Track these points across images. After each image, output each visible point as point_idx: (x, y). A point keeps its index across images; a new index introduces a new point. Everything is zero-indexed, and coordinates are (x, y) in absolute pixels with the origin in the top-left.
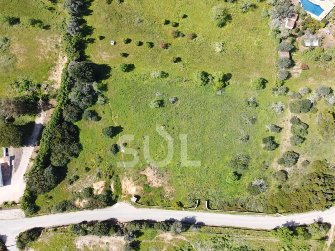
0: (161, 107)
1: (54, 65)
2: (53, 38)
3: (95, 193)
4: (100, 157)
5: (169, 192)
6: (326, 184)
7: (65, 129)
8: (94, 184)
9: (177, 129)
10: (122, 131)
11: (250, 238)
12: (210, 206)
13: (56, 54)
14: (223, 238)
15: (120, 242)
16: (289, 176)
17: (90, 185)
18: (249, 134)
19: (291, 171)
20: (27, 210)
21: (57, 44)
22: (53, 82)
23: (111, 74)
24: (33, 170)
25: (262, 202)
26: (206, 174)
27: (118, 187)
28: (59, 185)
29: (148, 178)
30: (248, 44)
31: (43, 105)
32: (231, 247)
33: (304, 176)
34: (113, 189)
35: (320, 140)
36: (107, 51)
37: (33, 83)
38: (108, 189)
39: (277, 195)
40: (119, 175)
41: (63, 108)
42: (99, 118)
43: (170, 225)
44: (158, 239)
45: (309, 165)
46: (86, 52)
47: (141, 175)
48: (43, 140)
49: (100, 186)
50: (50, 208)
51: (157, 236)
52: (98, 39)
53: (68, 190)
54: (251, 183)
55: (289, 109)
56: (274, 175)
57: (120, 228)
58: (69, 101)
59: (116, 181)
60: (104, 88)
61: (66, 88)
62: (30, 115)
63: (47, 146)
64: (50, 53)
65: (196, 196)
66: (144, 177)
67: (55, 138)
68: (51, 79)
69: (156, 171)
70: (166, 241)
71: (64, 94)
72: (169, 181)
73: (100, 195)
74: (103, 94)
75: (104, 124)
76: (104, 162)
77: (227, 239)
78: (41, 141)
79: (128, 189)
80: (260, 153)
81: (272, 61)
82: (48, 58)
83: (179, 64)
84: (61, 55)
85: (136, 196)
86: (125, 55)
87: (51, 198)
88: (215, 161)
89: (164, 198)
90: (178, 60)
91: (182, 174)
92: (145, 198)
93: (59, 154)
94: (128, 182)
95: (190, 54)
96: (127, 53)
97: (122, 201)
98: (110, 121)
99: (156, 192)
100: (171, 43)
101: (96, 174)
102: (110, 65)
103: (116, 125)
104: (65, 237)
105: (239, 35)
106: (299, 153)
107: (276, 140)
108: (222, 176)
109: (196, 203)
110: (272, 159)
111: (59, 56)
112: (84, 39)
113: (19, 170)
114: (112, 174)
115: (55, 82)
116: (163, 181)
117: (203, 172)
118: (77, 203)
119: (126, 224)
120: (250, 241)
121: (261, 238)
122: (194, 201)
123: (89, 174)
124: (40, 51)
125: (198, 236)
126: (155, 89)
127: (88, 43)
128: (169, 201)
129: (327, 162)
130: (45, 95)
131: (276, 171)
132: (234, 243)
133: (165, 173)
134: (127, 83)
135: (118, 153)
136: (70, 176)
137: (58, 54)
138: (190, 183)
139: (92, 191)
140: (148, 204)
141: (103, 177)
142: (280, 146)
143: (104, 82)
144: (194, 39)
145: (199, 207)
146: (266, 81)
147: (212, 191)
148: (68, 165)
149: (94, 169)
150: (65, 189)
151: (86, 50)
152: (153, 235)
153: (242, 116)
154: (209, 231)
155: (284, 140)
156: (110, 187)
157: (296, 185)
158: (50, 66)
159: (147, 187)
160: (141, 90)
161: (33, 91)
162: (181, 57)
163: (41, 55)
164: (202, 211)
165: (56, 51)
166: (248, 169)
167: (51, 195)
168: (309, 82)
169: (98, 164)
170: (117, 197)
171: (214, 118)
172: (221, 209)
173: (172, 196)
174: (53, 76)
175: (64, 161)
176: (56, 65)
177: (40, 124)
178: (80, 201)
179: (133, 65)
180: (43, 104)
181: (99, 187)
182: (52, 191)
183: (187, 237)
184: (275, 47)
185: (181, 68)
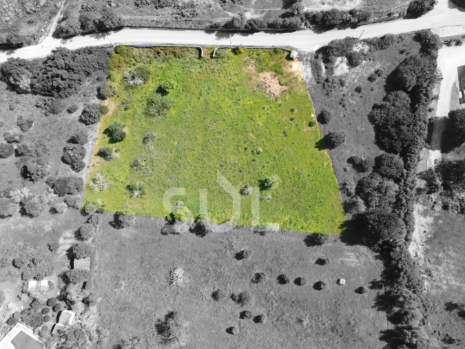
0: (264, 179)
1: (429, 241)
2: (438, 287)
3: (345, 59)
4: (344, 106)
5: (250, 66)
6: (50, 80)
7: (396, 140)
8: (347, 71)
9: (240, 149)
10: (317, 143)
11: (150, 18)
12: (198, 51)
13: (429, 261)
14: (184, 16)
15: (307, 5)
16: (96, 93)
17: (353, 70)
18: (143, 145)
19: (93, 99)
20: (429, 35)
21: (429, 278)
22: (425, 214)
23: (340, 230)
24: (431, 82)
25: (133, 60)
26: (203, 90)
27: (316, 69)
28: (394, 68)
29: (277, 82)
30: (133, 283)
31: (434, 177)
32: (175, 7)
33: (77, 93)
34: (323, 65)
35: (49, 140)
36: (350, 267)
37: (456, 212)
38: (328, 65)
39: (114, 68)
40: (315, 83)
41: (405, 171)
42: (351, 161)
43: (248, 25)
44: (262, 12)
45: (68, 108)
46: (382, 265)
47: (286, 85)
48: (425, 122)
49: (339, 68)
50: (400, 40)
51: (263, 15)
52: (366, 288)
53: (380, 62)
54: (144, 83)
55: (85, 183)
56: (114, 93)
57: (309, 20)
58: (397, 181)
59: (318, 76)
60: (348, 207)
61: (404, 201)
62: (450, 163)
63: (417, 115)
64: (438, 261)
65: (215, 62)
66: (283, 82)
67: (408, 126)
68: (430, 220)
69: (268, 91)
70: (253, 10)
71: (406, 192)
72: (250, 79)
73: (338, 56)
74: (349, 198)
75: (342, 153)
76: (338, 100)
77: (179, 14)
78: (428, 122)
79: (303, 67)
80: (129, 122)
81: (101, 256)
82: (439, 252)
83: (238, 249)
84: (421, 258)
85: (292, 59)
86: (321, 262)
87: (402, 52)
88: (190, 108)
89: (256, 59)
90: (240, 256)
91: (233, 88)
92: (281, 58)
93: (400, 105)
94: (303, 75)
95: (221, 266)
96: (318, 266)
97: (310, 54)
98: (335, 156)
99: (267, 65)
100: (252, 283)
101: (347, 84)
102: (343, 245)
103: (325, 152)
104: (377, 7)
105: (146, 298)
106: (79, 123)
107: (107, 139)
108: (181, 89)
109: (216, 54)
110: (115, 114)
111: (422, 256)
112: (388, 288)
113: (451, 85)
114: (325, 84)
115: (422, 214)
116: (258, 79)
117: (205, 93)
118: (366, 48)
119: (303, 26)
120: (151, 15)
121: (138, 17)
122: (218, 56)
123: (355, 84)
124: (454, 264)
125: (213, 17)
126: (273, 207)
127: (381, 282)
128: (249, 56)
129: (44, 111)
130: (434, 192)
131: (111, 99)
132: (170, 12)
133: (255, 89)
134: (315, 215)
135: (319, 113)
136: (381, 81)
137: (425, 259)
138: (223, 78)
139: (349, 62)
140: (275, 50)
141: (336, 80)
142: (103, 131)
143: (349, 217)
144: (216, 289)
145: (212, 51)
146: (112, 225)
147: (195, 70)
148: (385, 94)
149: (350, 90)
150: (384, 64)
151: (383, 269)
152: (268, 15)
153: (151, 171)
154: (200, 23)
155: (97, 139)
156: (326, 68)
157: (89, 81)
158: (435, 239)
159: (278, 72)
160: (294, 205)
161: (452, 198)
162: (235, 260)
163: (452, 258)
164: (208, 46)
165: (430, 266)
166: (148, 100)
167: (402, 55)
168: (51, 224)
169: (345, 98)
170: (316, 57)
171: (189, 167)
172: (185, 48)
173: (245, 62)
174: (427, 223)
175: (391, 97)
176: (426, 242)
177: (433, 149)
178: (363, 50)
179: (308, 245)
180: (433, 179)
181: (341, 67)
182: (401, 61)
183: (227, 15)
184: (93, 278)
185: (235, 241)
